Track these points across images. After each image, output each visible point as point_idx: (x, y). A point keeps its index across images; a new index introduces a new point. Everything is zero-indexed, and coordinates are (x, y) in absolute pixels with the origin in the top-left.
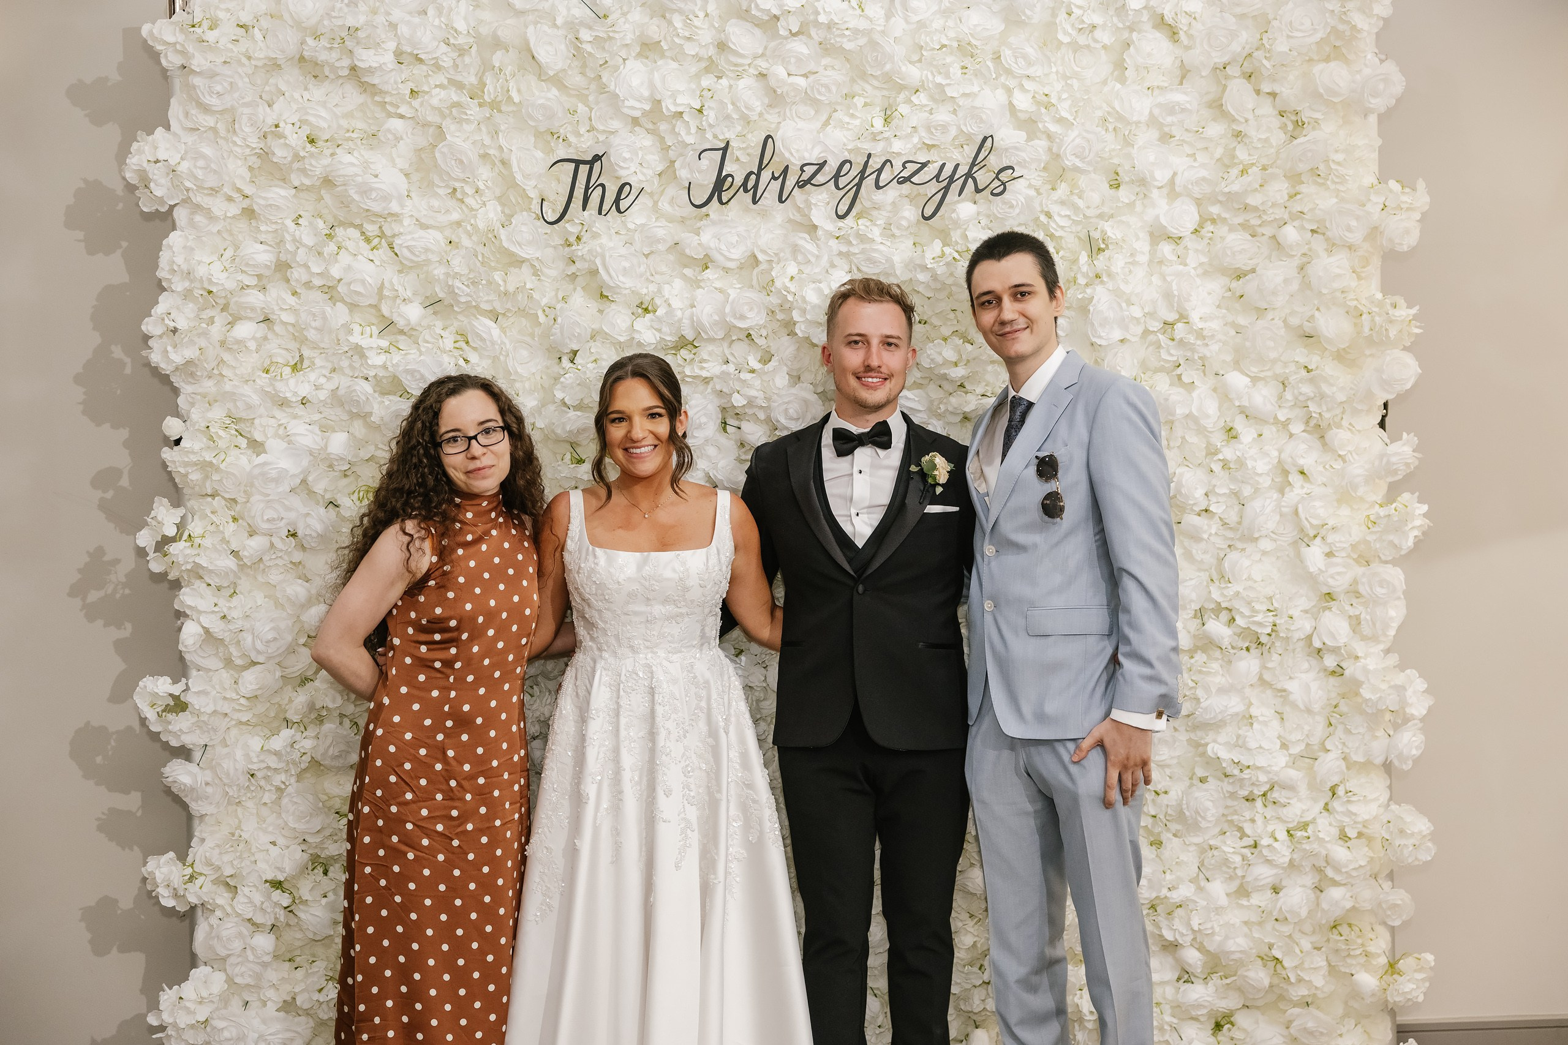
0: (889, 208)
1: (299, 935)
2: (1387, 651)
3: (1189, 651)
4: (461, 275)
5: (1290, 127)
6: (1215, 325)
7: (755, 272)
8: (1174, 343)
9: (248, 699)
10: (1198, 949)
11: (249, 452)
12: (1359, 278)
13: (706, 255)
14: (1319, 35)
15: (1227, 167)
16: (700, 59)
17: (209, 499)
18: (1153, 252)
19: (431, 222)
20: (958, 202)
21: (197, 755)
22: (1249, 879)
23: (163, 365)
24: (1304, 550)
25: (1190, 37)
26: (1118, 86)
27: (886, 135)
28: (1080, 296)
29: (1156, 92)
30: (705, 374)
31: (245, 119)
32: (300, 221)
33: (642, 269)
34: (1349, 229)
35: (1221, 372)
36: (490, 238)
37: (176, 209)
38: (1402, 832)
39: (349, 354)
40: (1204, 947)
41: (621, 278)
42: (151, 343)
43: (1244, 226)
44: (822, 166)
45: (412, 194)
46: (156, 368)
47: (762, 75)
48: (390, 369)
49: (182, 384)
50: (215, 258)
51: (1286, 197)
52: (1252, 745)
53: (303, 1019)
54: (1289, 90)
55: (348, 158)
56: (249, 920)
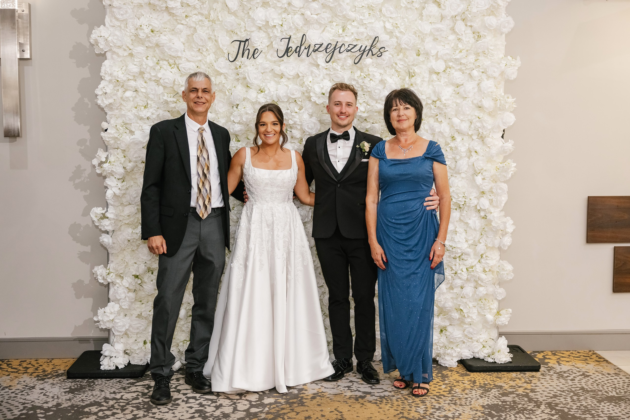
0: (343, 60)
1: (143, 293)
2: (501, 211)
5: (476, 37)
6: (450, 102)
7: (298, 80)
8: (436, 108)
9: (127, 216)
11: (130, 134)
12: (497, 88)
13: (282, 74)
14: (487, 7)
15: (455, 50)
16: (282, 8)
17: (116, 150)
18: (430, 78)
19: (192, 60)
20: (366, 58)
21: (111, 234)
22: (453, 283)
23: (102, 105)
24: (476, 177)
25: (445, 6)
26: (420, 22)
27: (343, 35)
29: (433, 24)
31: (130, 23)
32: (148, 58)
33: (261, 78)
34: (494, 72)
35: (451, 118)
36: (210, 66)
37: (107, 53)
38: (503, 269)
39: (163, 103)
40: (438, 305)
41: (254, 81)
42: (98, 97)
43: (460, 70)
44: (321, 45)
45: (186, 50)
46: (100, 105)
47: (303, 14)
48: (177, 108)
49: (108, 111)
50: (120, 69)
51: (474, 61)
52: (456, 240)
53: (144, 320)
54: (476, 25)
55: (164, 38)
56: (127, 288)
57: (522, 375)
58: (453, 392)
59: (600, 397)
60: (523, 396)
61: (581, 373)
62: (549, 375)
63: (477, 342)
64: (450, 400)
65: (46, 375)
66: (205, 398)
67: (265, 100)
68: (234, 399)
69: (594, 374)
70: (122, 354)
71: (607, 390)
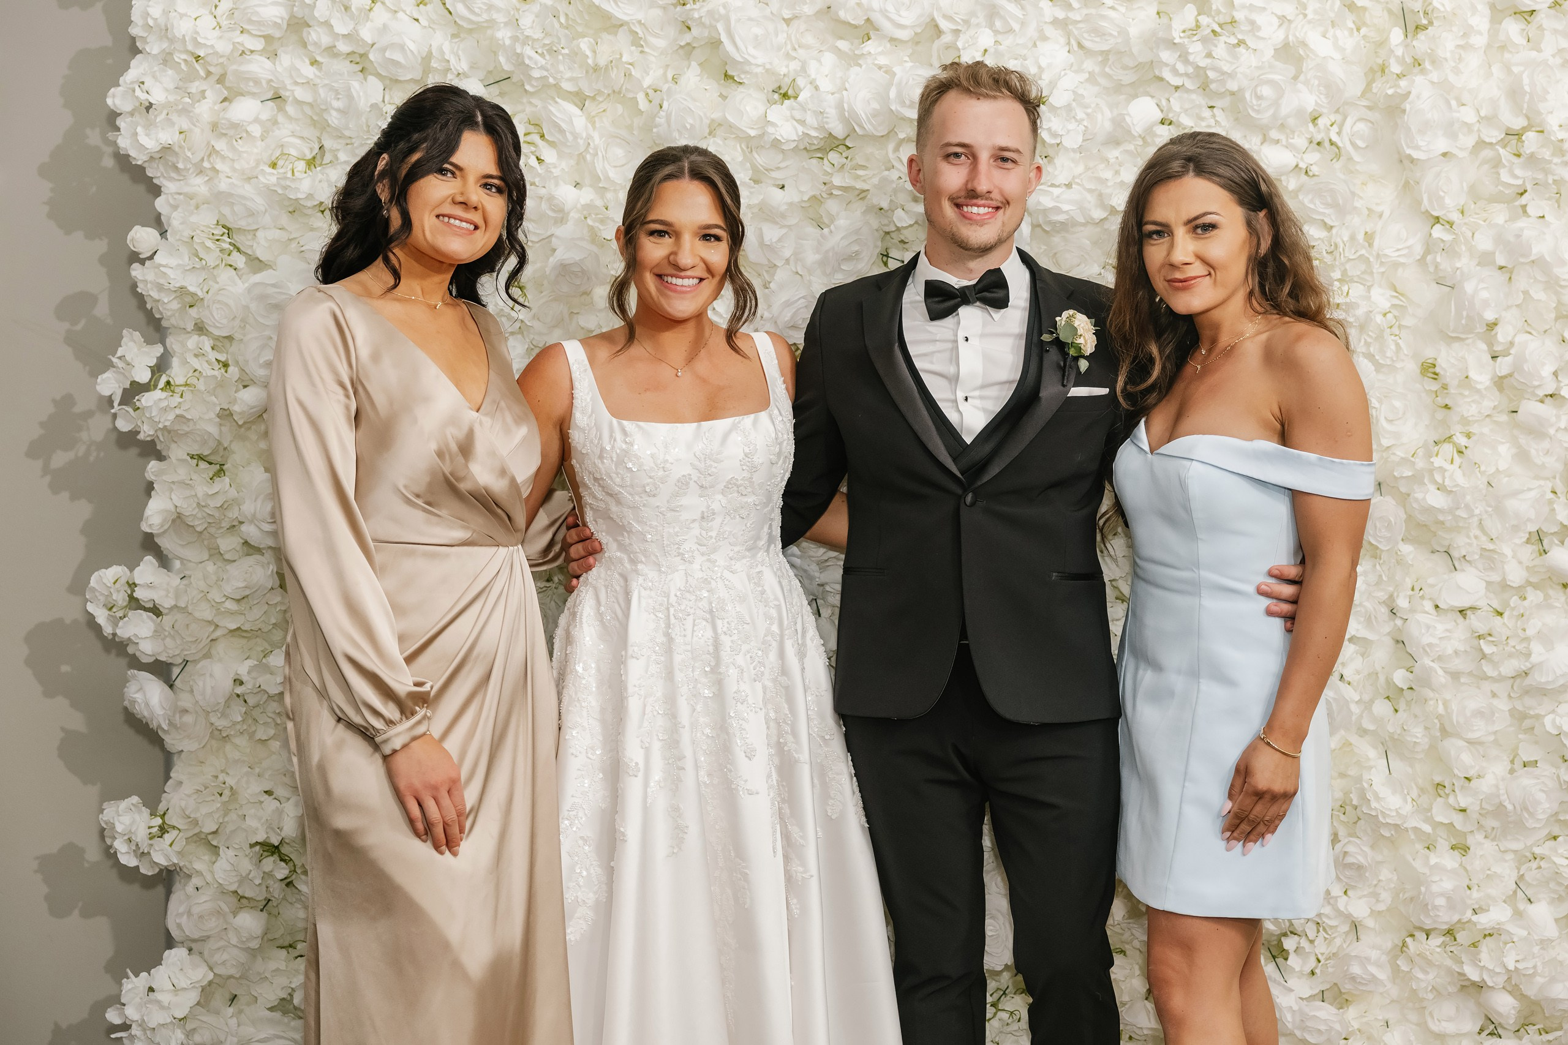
3: (1520, 588)
4: (534, 40)
7: (937, 44)
8: (1522, 159)
9: (238, 601)
10: (1513, 994)
11: (250, 273)
13: (869, 21)
17: (196, 337)
18: (1493, 33)
21: (174, 674)
23: (132, 153)
28: (1390, 92)
30: (860, 185)
33: (782, 38)
40: (1521, 992)
41: (752, 51)
42: (121, 122)
46: (127, 156)
49: (165, 182)
56: (234, 893)
67: (800, 129)
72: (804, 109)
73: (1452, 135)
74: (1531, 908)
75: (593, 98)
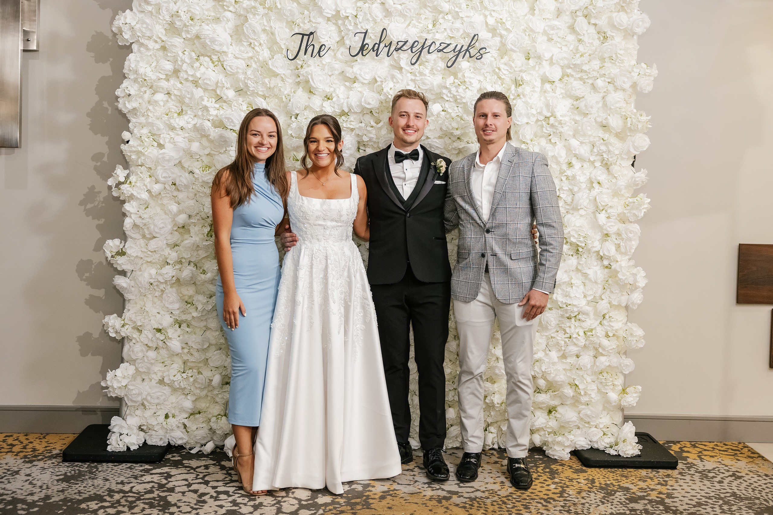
0: (433, 62)
1: (167, 352)
2: (630, 259)
4: (251, 79)
5: (602, 38)
6: (567, 119)
7: (375, 85)
8: (549, 125)
9: (152, 252)
10: (544, 379)
11: (158, 148)
12: (627, 103)
13: (355, 77)
15: (575, 54)
17: (140, 167)
18: (542, 87)
19: (240, 57)
20: (462, 61)
21: (129, 274)
22: (567, 351)
23: (123, 109)
24: (598, 215)
26: (531, 17)
27: (433, 31)
29: (547, 21)
30: (352, 127)
31: (164, 8)
32: (185, 52)
33: (328, 81)
34: (624, 83)
35: (568, 139)
36: (264, 65)
37: (133, 44)
38: (632, 334)
39: (202, 109)
40: (547, 379)
41: (319, 84)
42: (119, 100)
43: (581, 79)
44: (406, 42)
45: (233, 44)
46: (121, 110)
47: (383, 3)
48: (219, 116)
49: (132, 119)
50: (148, 65)
51: (599, 68)
52: (572, 295)
53: (167, 387)
54: (602, 22)
55: (207, 27)
56: (147, 345)
57: (654, 473)
58: (566, 495)
59: (759, 508)
60: (658, 503)
61: (731, 473)
62: (689, 474)
63: (596, 427)
64: (562, 506)
65: (35, 456)
66: (241, 494)
68: (279, 497)
69: (747, 474)
70: (136, 430)
71: (766, 498)
72: (334, 103)
73: (529, 118)
74: (550, 353)
75: (268, 97)
